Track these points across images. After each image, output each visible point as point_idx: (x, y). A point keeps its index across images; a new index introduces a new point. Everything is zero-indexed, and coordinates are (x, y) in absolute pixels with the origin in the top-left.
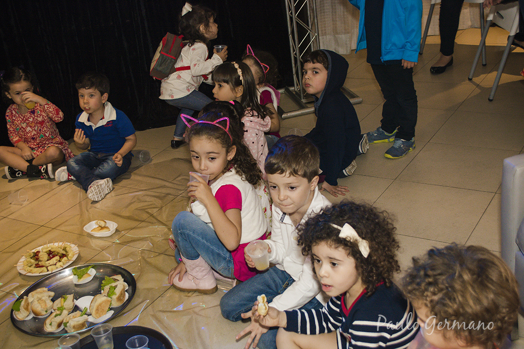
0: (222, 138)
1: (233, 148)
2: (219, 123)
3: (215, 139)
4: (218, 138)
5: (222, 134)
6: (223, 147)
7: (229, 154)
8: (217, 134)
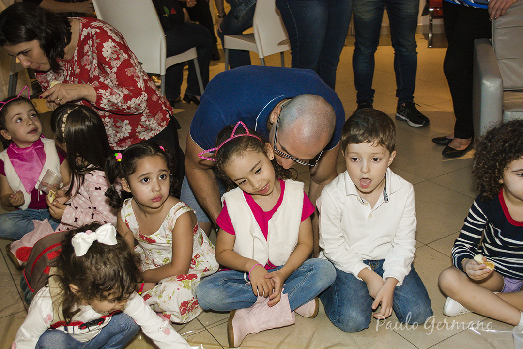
0: (250, 144)
1: (267, 145)
2: (236, 133)
3: (245, 150)
4: (247, 147)
5: (247, 141)
6: (258, 152)
7: (268, 154)
8: (243, 145)
